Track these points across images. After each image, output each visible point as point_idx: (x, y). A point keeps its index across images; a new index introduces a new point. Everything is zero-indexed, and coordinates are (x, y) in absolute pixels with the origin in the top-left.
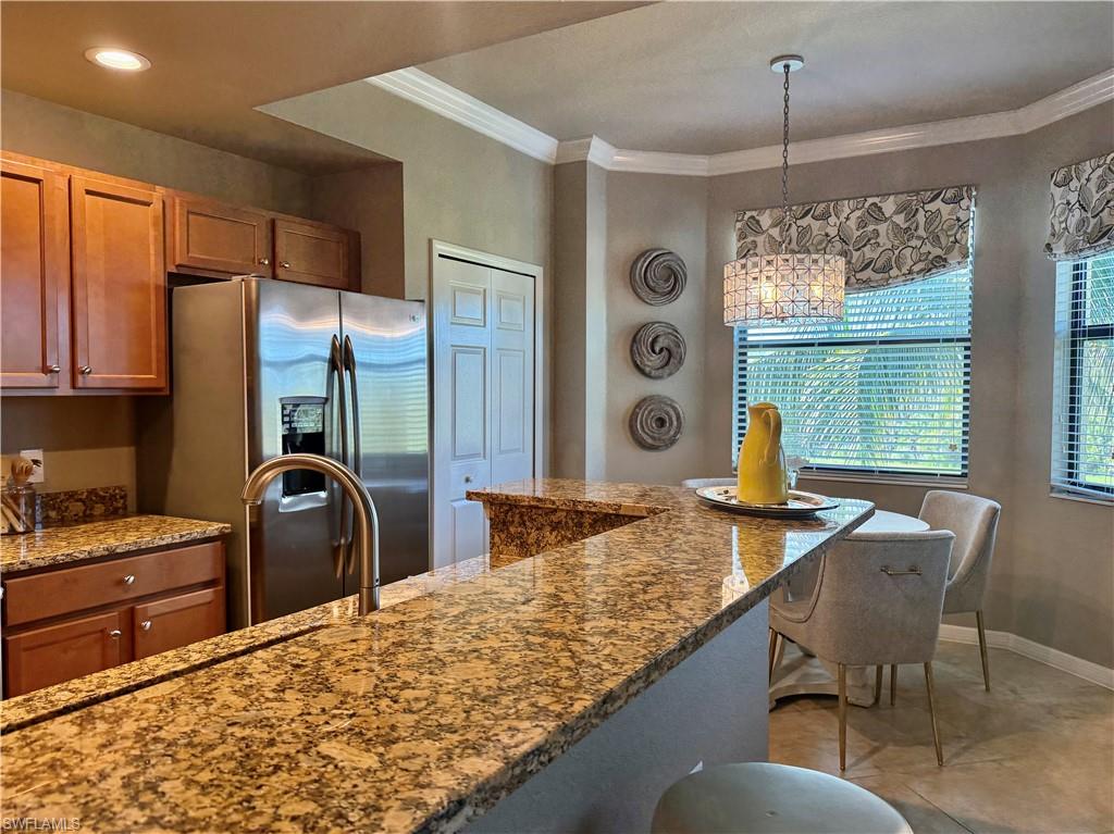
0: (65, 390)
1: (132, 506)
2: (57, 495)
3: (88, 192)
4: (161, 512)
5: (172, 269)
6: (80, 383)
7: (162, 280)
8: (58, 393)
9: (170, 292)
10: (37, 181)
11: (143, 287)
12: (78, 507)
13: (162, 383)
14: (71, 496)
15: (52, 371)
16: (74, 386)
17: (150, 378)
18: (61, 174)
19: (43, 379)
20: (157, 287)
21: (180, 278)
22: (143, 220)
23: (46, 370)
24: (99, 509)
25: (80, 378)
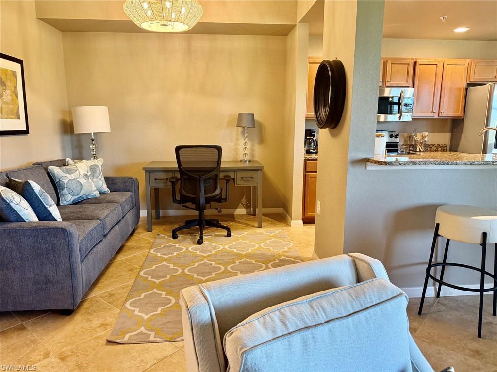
0: (436, 117)
1: (448, 148)
2: (430, 144)
3: (448, 65)
4: (456, 151)
5: (468, 82)
6: (440, 115)
7: (465, 86)
8: (435, 118)
9: (467, 89)
10: (436, 64)
11: (460, 89)
12: (434, 148)
13: (462, 115)
14: (433, 145)
15: (434, 112)
16: (438, 116)
17: (459, 114)
18: (441, 61)
19: (432, 114)
20: (463, 88)
21: (471, 85)
22: (462, 70)
23: (433, 112)
24: (440, 149)
25: (440, 114)
